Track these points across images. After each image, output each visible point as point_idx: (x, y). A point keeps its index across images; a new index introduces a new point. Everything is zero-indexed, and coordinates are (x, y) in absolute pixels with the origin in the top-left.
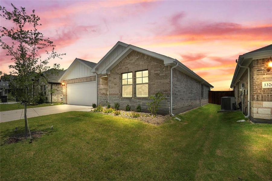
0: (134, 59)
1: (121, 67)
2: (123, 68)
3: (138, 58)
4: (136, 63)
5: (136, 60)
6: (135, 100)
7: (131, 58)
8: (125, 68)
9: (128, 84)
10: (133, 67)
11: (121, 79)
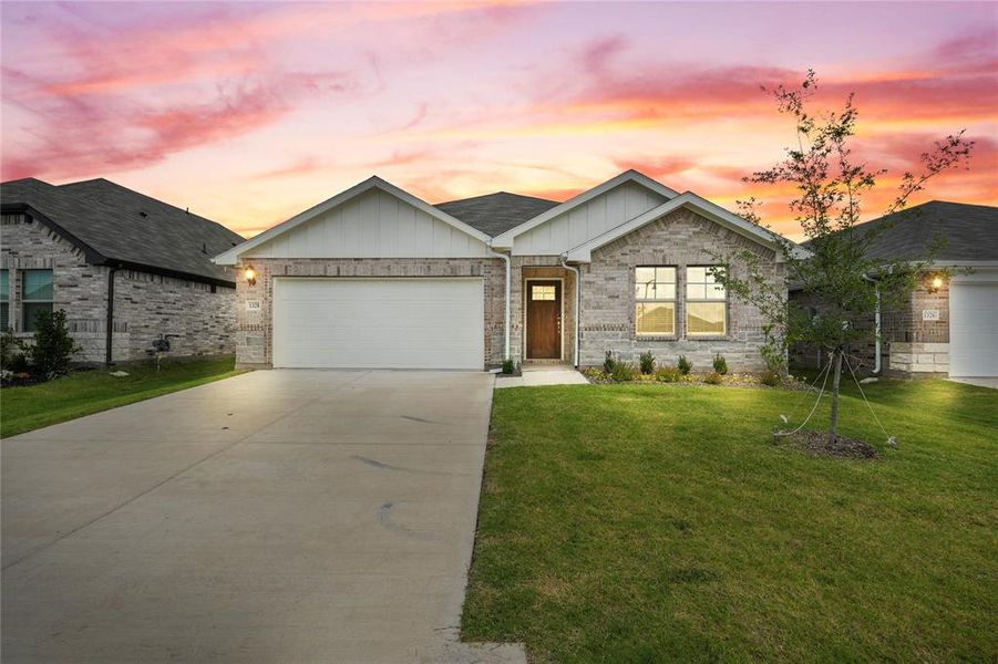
0: (684, 230)
1: (636, 248)
2: (642, 251)
3: (697, 230)
4: (690, 244)
5: (690, 236)
6: (692, 343)
7: (674, 226)
8: (651, 251)
9: (658, 297)
10: (682, 253)
11: (632, 281)
